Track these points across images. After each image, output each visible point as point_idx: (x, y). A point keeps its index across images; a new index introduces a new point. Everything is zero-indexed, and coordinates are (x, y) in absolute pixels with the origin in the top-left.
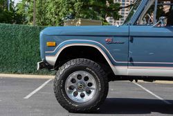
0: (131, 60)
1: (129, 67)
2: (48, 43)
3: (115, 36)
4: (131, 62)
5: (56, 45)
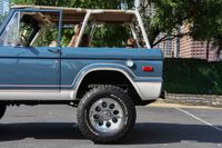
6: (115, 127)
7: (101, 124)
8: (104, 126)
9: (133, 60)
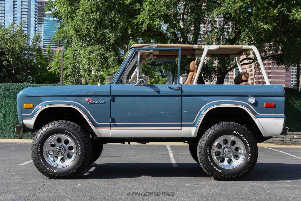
0: (113, 121)
1: (112, 128)
2: (24, 105)
3: (96, 96)
4: (114, 123)
5: (34, 107)
6: (237, 163)
7: (222, 161)
8: (226, 163)
9: (254, 96)
